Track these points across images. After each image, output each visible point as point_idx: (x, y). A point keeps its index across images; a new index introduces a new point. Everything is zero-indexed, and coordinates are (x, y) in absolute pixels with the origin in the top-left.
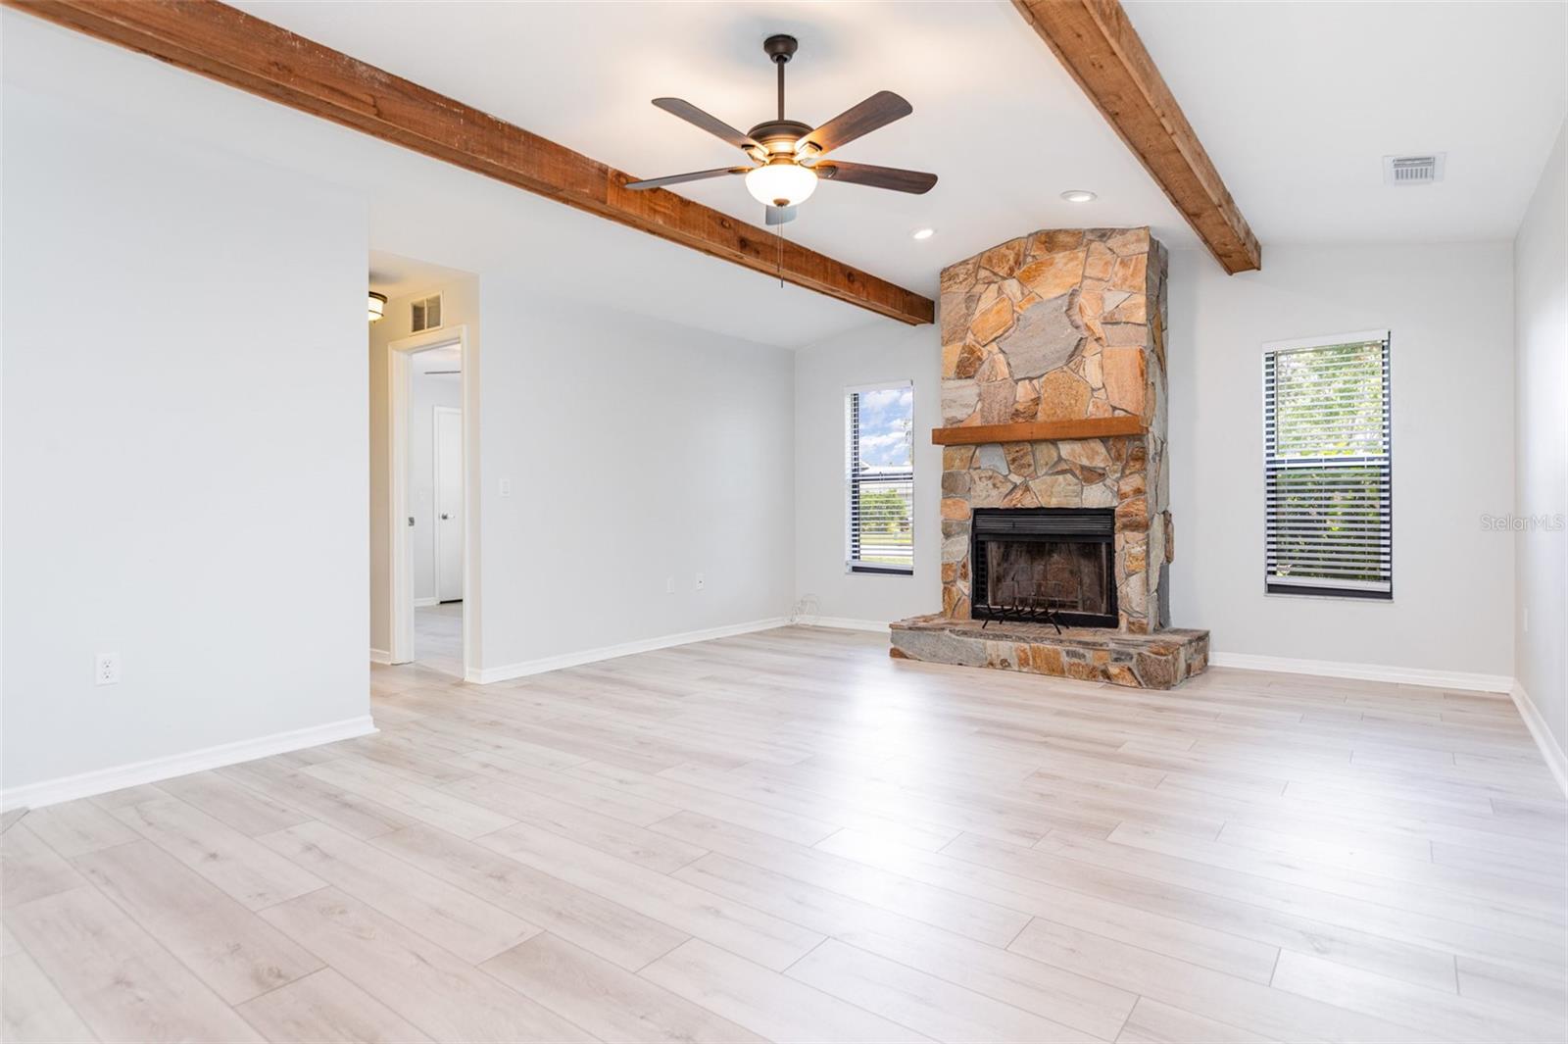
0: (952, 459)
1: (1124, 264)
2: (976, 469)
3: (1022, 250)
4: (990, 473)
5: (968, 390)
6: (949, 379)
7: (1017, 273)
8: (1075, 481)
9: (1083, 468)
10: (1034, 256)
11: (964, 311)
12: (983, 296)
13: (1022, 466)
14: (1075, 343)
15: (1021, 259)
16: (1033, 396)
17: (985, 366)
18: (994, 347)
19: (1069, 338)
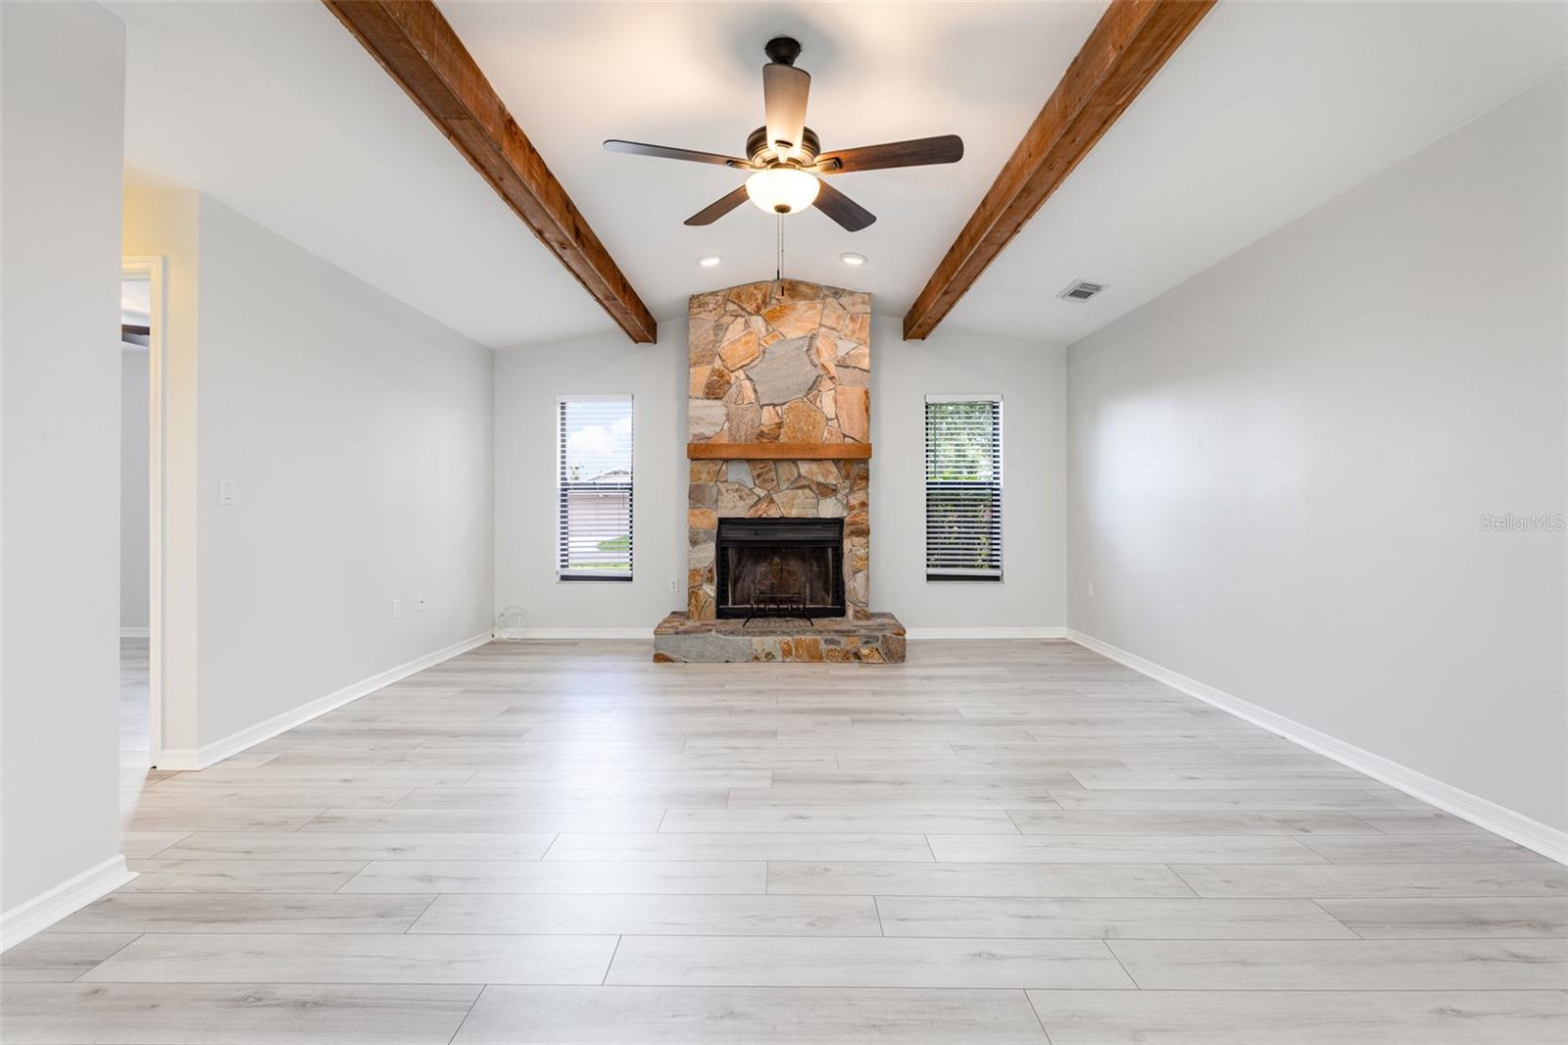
0: (699, 472)
1: (853, 319)
2: (723, 482)
3: (768, 292)
4: (737, 486)
5: (716, 410)
6: (697, 398)
7: (763, 311)
8: (813, 495)
9: (819, 484)
10: (778, 300)
11: (712, 337)
12: (731, 327)
13: (765, 481)
14: (814, 379)
15: (767, 300)
16: (777, 421)
17: (733, 390)
18: (741, 374)
19: (809, 373)
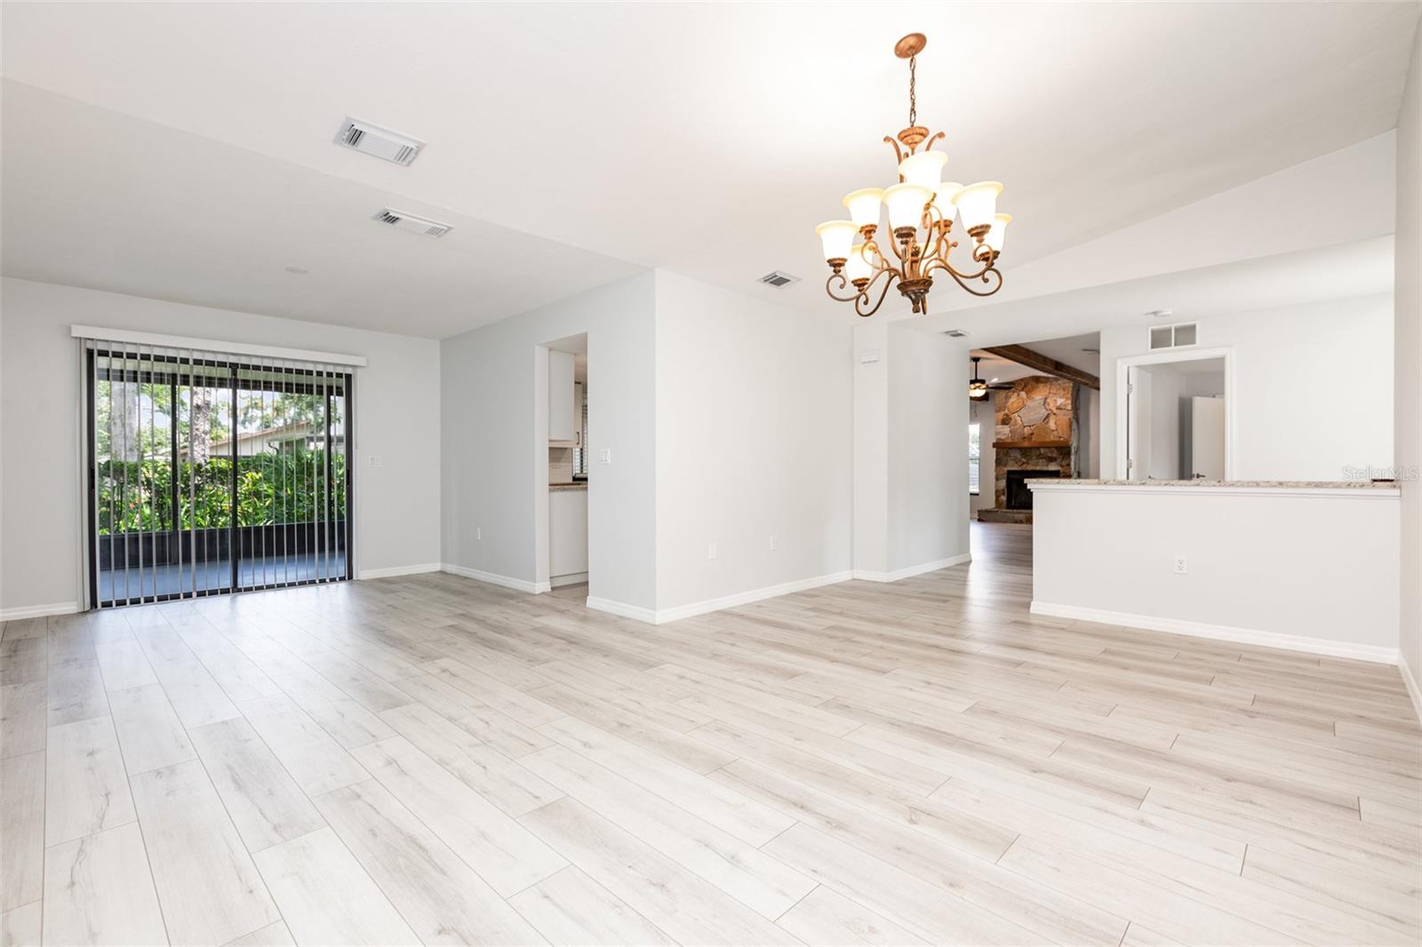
0: (1000, 453)
1: (1064, 390)
2: (1009, 457)
3: (1027, 382)
4: (1014, 458)
5: (1006, 429)
6: (998, 425)
7: (1025, 390)
8: (1046, 461)
9: (1049, 457)
10: (1031, 384)
11: (1005, 401)
13: (1026, 456)
14: (1046, 415)
15: (1027, 385)
16: (1031, 432)
17: (1013, 421)
18: (1016, 414)
19: (1044, 412)
